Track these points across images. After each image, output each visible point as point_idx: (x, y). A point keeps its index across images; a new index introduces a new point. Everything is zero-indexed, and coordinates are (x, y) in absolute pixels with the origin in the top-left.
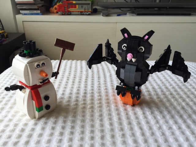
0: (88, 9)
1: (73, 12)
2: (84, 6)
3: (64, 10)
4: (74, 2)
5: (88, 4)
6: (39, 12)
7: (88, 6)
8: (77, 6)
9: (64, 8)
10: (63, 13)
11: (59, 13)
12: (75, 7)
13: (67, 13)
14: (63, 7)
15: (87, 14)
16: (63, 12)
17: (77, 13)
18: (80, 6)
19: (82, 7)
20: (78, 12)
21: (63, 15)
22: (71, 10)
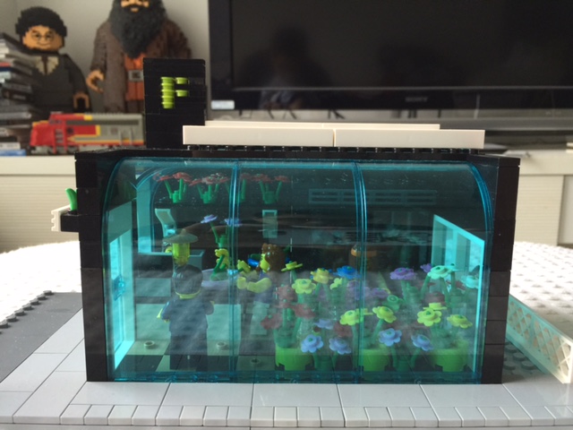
0: (133, 138)
1: (85, 145)
2: (121, 129)
3: (56, 139)
4: (88, 117)
5: (135, 122)
6: (16, 146)
7: (134, 128)
8: (98, 128)
9: (56, 133)
10: (53, 151)
11: (39, 149)
12: (93, 132)
13: (63, 150)
14: (52, 133)
16: (52, 147)
18: (109, 128)
19: (114, 132)
20: (103, 145)
21: (50, 154)
22: (77, 141)
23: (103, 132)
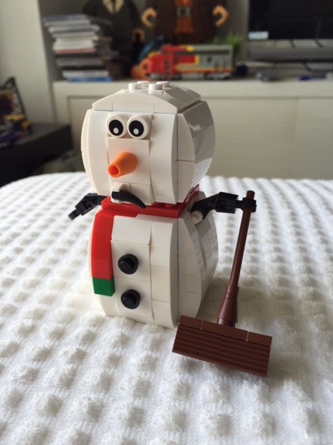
1: (186, 72)
2: (215, 58)
4: (190, 48)
5: (225, 52)
8: (197, 58)
10: (163, 77)
11: (153, 76)
12: (192, 61)
13: (171, 76)
14: (162, 63)
15: (222, 76)
16: (162, 74)
17: (196, 76)
18: (205, 57)
19: (209, 60)
20: (199, 72)
22: (181, 69)
23: (201, 61)
